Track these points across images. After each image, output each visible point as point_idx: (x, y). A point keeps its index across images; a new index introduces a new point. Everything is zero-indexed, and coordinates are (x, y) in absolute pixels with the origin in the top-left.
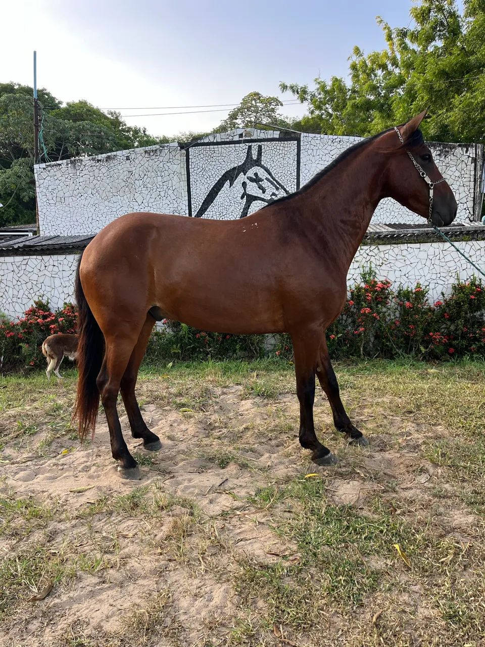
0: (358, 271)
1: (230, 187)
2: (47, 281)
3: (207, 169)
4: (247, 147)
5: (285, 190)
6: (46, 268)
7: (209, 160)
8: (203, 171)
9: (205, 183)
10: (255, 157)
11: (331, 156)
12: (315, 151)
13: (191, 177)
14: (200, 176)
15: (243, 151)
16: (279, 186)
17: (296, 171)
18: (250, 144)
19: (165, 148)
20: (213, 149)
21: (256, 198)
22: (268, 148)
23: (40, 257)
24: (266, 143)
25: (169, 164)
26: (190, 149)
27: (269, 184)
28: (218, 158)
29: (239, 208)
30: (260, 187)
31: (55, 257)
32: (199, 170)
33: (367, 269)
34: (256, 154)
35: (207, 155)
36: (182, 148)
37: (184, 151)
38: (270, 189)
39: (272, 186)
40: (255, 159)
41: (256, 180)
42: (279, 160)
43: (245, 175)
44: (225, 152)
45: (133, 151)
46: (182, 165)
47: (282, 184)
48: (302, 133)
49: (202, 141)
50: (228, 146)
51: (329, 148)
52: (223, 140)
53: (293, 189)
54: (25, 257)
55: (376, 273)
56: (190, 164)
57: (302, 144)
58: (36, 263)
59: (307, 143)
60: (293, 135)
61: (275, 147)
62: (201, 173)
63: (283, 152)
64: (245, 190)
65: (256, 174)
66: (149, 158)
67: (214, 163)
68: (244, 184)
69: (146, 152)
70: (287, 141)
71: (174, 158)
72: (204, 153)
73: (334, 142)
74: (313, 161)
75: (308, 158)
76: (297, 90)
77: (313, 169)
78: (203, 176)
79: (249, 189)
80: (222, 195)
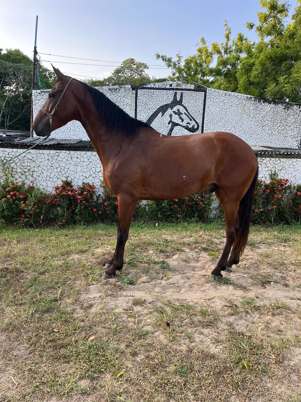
0: (268, 173)
1: (162, 116)
2: (72, 168)
3: (148, 104)
4: (174, 93)
5: (195, 121)
6: (72, 159)
7: (150, 99)
8: (145, 105)
9: (146, 113)
10: (178, 99)
11: (224, 103)
12: (215, 99)
13: (137, 108)
14: (143, 108)
15: (172, 95)
16: (192, 119)
17: (202, 110)
18: (176, 91)
19: (123, 88)
20: (153, 92)
21: (177, 125)
22: (187, 95)
23: (68, 152)
24: (186, 91)
25: (124, 99)
26: (138, 91)
27: (186, 116)
28: (155, 98)
29: (167, 129)
30: (181, 118)
31: (78, 152)
32: (143, 104)
33: (273, 172)
34: (180, 98)
35: (149, 95)
36: (133, 89)
37: (134, 91)
38: (187, 120)
39: (187, 118)
40: (178, 100)
41: (179, 113)
42: (193, 102)
43: (172, 110)
44: (160, 94)
45: (101, 88)
46: (133, 100)
47: (194, 117)
48: (208, 88)
49: (146, 86)
50: (162, 91)
51: (223, 98)
52: (160, 87)
53: (200, 121)
54: (57, 151)
55: (278, 174)
56: (138, 99)
57: (207, 94)
58: (65, 155)
59: (210, 94)
60: (202, 89)
61: (191, 94)
62: (144, 106)
63: (196, 98)
64: (171, 119)
65: (178, 110)
66: (111, 94)
67: (153, 101)
68: (171, 116)
69: (109, 89)
70: (198, 92)
71: (128, 95)
72: (147, 94)
73: (226, 95)
74: (213, 105)
75: (210, 103)
76: (166, 59)
77: (213, 110)
78: (145, 108)
79: (174, 119)
80: (157, 121)
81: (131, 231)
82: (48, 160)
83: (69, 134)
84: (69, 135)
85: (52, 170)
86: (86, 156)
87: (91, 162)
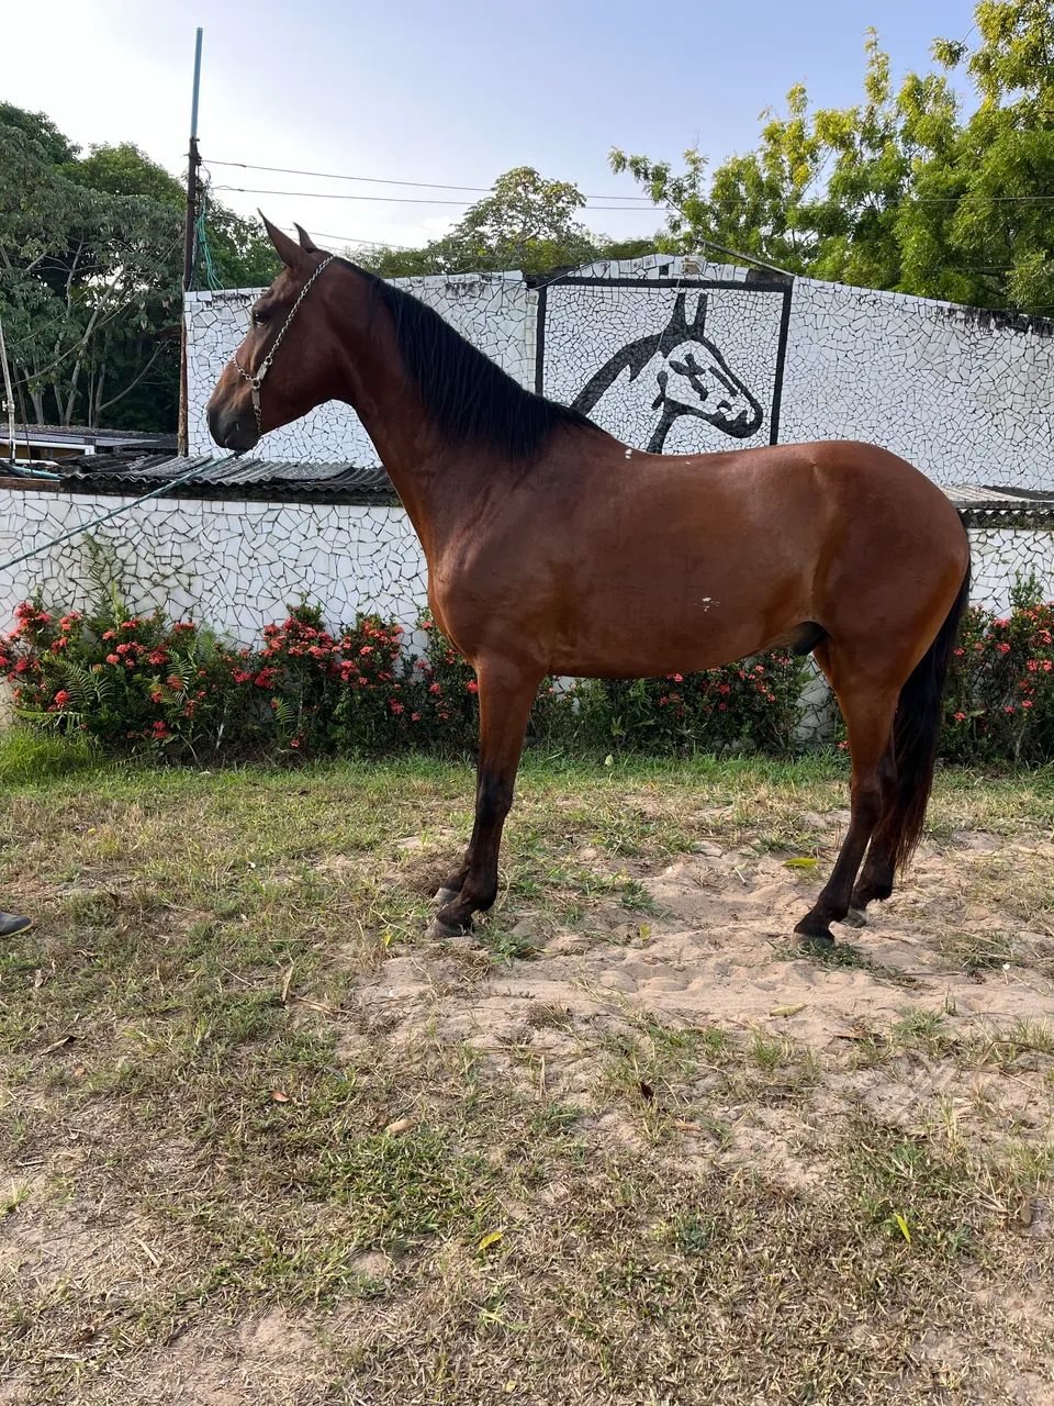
0: (1005, 582)
1: (630, 381)
2: (321, 563)
3: (584, 337)
4: (675, 296)
5: (749, 396)
6: (321, 533)
7: (590, 318)
8: (573, 341)
9: (575, 368)
10: (690, 320)
11: (853, 333)
12: (820, 318)
13: (545, 352)
14: (567, 350)
15: (667, 305)
16: (736, 388)
17: (775, 357)
18: (683, 290)
19: (494, 282)
20: (600, 295)
21: (684, 410)
22: (720, 303)
23: (307, 508)
24: (716, 291)
25: (498, 319)
26: (549, 290)
27: (717, 381)
28: (609, 315)
29: (647, 427)
30: (697, 387)
31: (343, 510)
32: (566, 338)
33: (1025, 580)
34: (694, 314)
35: (587, 306)
36: (531, 285)
37: (535, 293)
38: (718, 393)
39: (721, 386)
40: (690, 323)
41: (690, 369)
42: (742, 330)
43: (665, 357)
44: (626, 302)
45: (420, 282)
46: (529, 324)
48: (796, 277)
49: (578, 274)
50: (633, 289)
51: (851, 314)
52: (624, 276)
53: (766, 396)
54: (272, 505)
55: (1042, 589)
56: (547, 321)
57: (793, 300)
58: (298, 521)
59: (804, 300)
60: (776, 280)
61: (736, 302)
62: (569, 345)
63: (753, 313)
64: (663, 390)
65: (689, 358)
66: (454, 302)
67: (599, 325)
68: (662, 379)
69: (448, 286)
70: (762, 291)
71: (511, 306)
72: (581, 302)
73: (862, 301)
74: (815, 339)
75: (804, 331)
76: (646, 171)
77: (812, 357)
78: (572, 350)
79: (673, 389)
80: (613, 396)
81: (520, 781)
82: (240, 535)
83: (309, 442)
84: (309, 447)
85: (256, 572)
86: (367, 522)
87: (384, 544)
